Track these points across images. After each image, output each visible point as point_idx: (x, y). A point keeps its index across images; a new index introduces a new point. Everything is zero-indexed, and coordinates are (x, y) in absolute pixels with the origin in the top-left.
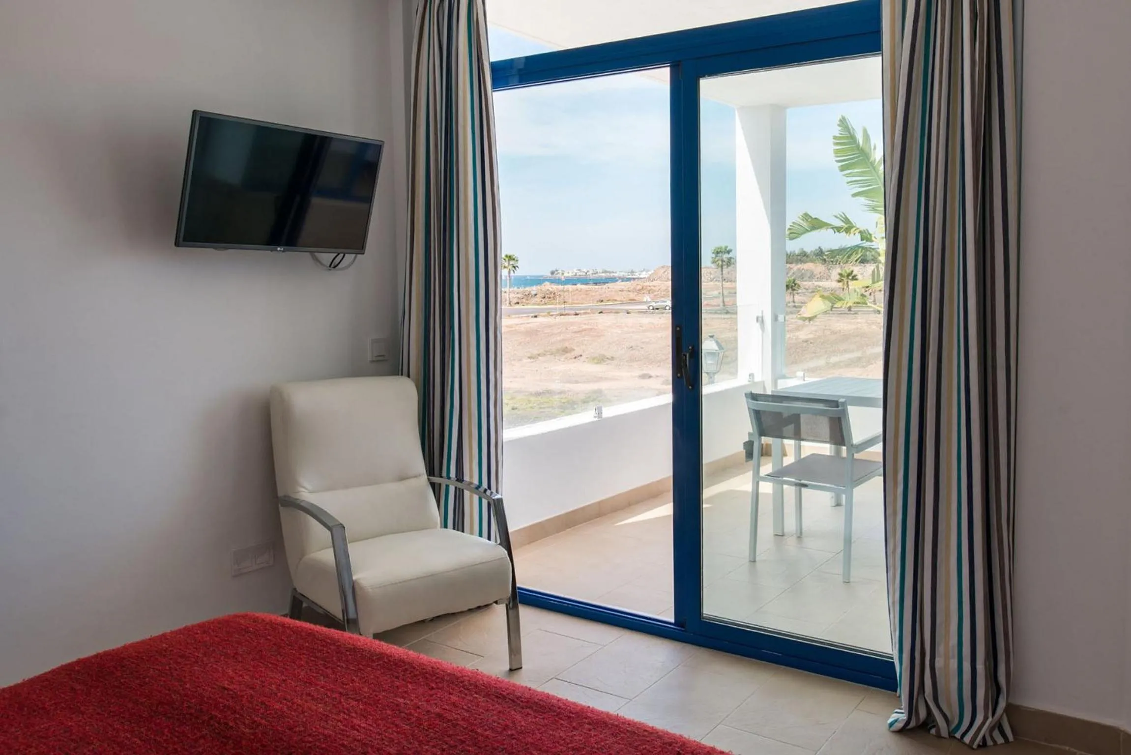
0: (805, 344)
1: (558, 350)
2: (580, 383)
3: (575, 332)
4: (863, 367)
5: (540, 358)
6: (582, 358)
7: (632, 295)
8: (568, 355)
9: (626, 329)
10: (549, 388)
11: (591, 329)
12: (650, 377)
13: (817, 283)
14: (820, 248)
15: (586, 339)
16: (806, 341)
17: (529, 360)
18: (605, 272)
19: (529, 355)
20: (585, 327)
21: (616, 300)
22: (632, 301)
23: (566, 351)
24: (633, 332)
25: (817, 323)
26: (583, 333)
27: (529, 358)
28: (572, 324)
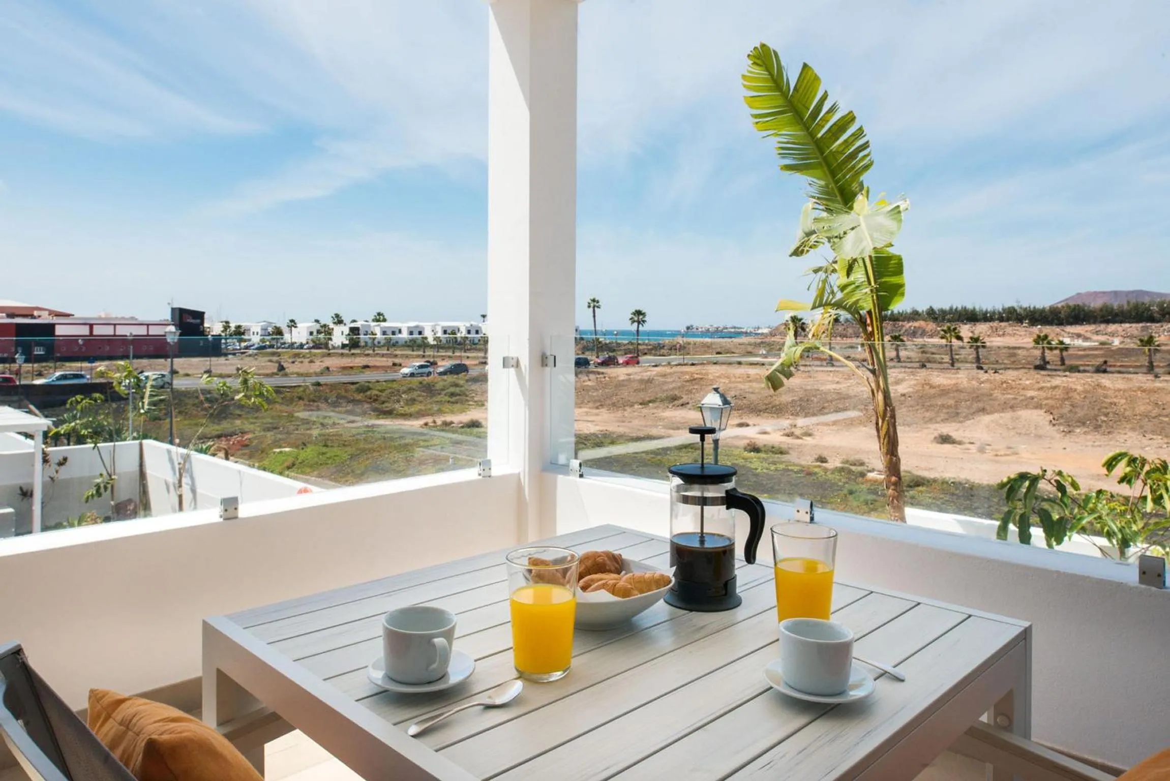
0: (903, 398)
1: (667, 398)
2: (682, 429)
3: (687, 381)
4: (961, 422)
5: (651, 404)
6: (689, 406)
7: (750, 349)
8: (676, 402)
9: (733, 379)
10: (650, 433)
11: (701, 379)
12: (748, 425)
13: (927, 340)
14: (931, 307)
15: (696, 387)
16: (904, 395)
17: (640, 406)
18: (735, 328)
19: (641, 401)
20: (696, 376)
21: (733, 353)
22: (750, 354)
23: (674, 398)
24: (740, 382)
25: (918, 378)
26: (694, 382)
27: (641, 404)
28: (686, 373)
